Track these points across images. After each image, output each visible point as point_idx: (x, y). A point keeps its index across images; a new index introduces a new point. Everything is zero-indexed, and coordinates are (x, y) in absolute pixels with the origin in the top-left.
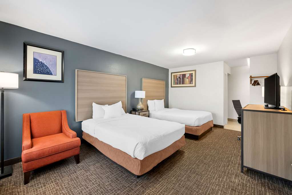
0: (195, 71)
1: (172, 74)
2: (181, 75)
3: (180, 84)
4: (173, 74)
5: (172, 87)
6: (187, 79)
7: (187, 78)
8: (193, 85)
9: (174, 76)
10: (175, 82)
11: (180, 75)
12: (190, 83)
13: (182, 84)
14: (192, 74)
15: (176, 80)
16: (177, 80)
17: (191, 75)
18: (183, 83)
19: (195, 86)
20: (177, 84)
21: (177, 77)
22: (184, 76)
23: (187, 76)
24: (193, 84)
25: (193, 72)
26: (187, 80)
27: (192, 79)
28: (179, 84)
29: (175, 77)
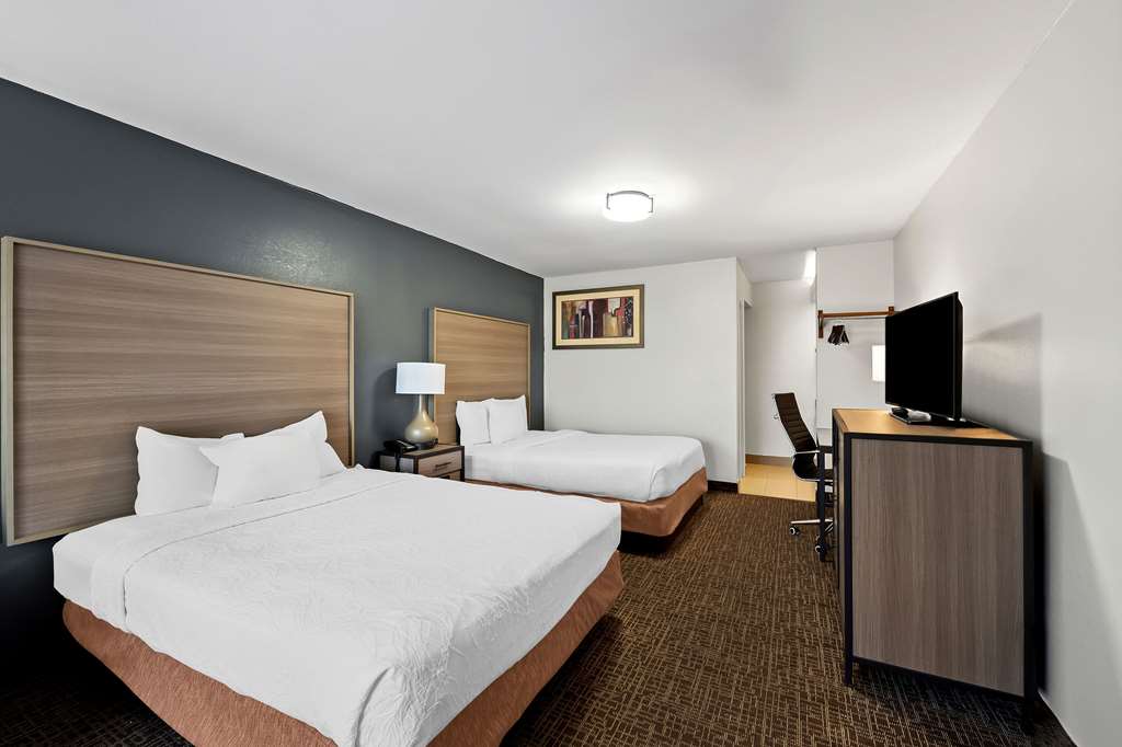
0: (641, 288)
1: (558, 297)
2: (591, 304)
3: (586, 335)
4: (560, 299)
5: (555, 347)
6: (614, 319)
7: (613, 316)
8: (635, 340)
9: (564, 304)
10: (569, 330)
11: (587, 301)
12: (625, 334)
13: (594, 337)
14: (631, 298)
15: (573, 322)
16: (577, 322)
17: (627, 303)
18: (598, 334)
19: (641, 345)
20: (577, 337)
21: (574, 308)
22: (601, 305)
23: (613, 306)
24: (632, 335)
25: (635, 294)
26: (613, 323)
27: (632, 317)
28: (585, 337)
29: (569, 310)
